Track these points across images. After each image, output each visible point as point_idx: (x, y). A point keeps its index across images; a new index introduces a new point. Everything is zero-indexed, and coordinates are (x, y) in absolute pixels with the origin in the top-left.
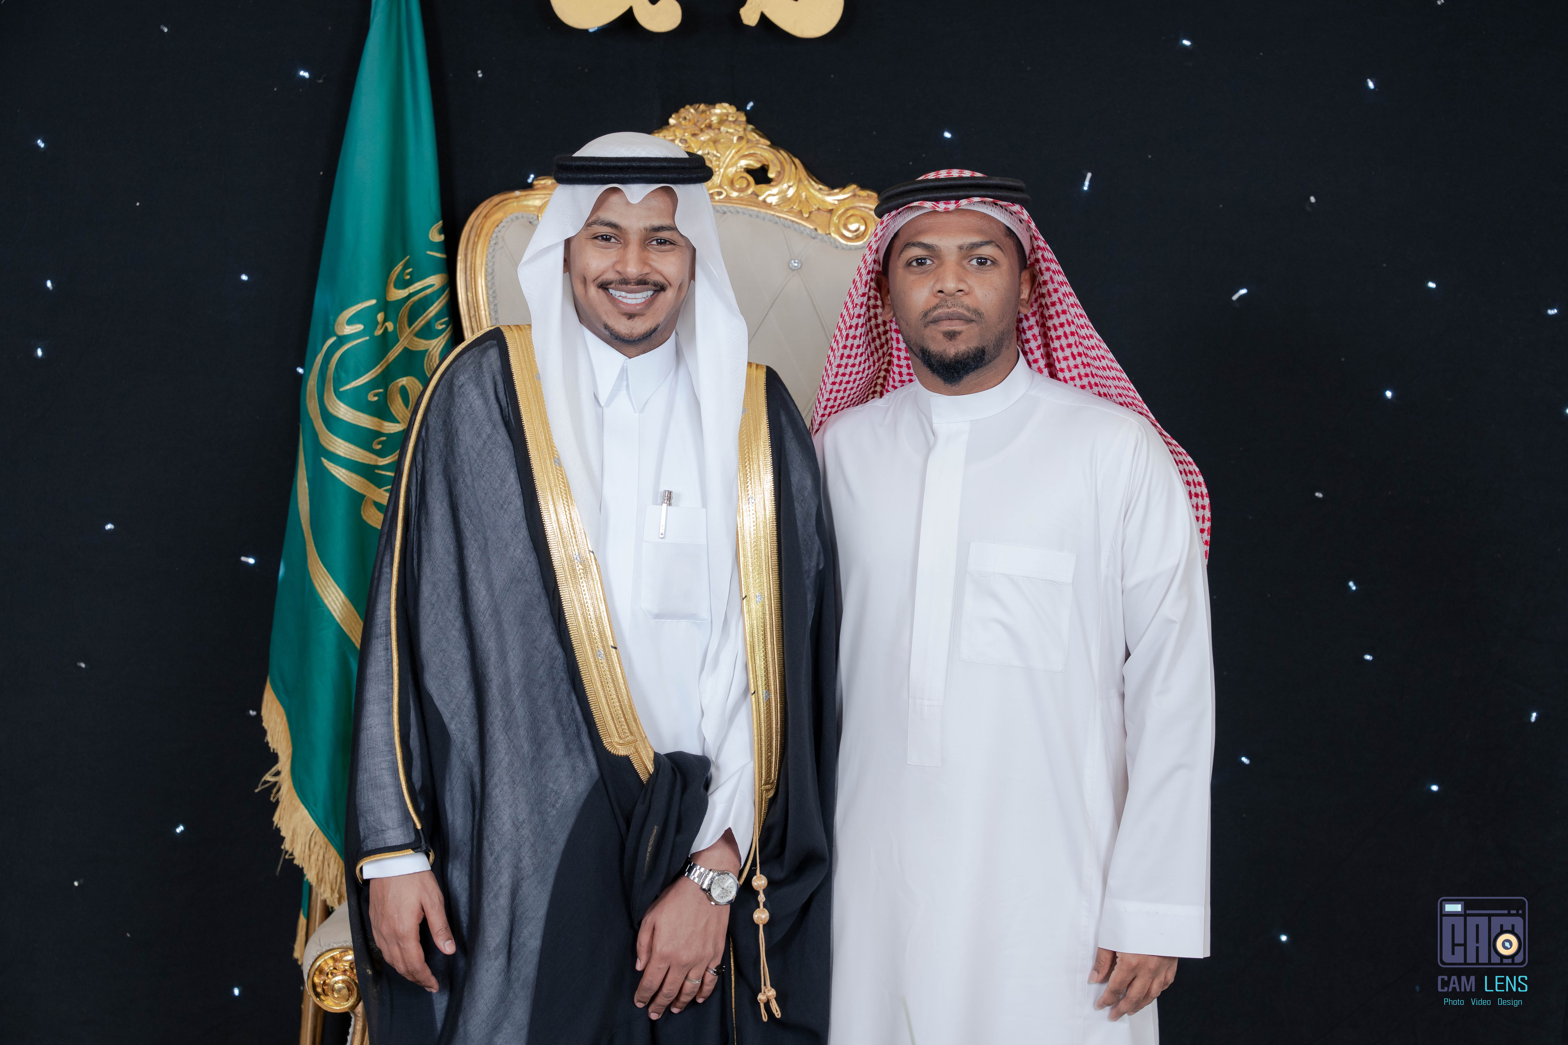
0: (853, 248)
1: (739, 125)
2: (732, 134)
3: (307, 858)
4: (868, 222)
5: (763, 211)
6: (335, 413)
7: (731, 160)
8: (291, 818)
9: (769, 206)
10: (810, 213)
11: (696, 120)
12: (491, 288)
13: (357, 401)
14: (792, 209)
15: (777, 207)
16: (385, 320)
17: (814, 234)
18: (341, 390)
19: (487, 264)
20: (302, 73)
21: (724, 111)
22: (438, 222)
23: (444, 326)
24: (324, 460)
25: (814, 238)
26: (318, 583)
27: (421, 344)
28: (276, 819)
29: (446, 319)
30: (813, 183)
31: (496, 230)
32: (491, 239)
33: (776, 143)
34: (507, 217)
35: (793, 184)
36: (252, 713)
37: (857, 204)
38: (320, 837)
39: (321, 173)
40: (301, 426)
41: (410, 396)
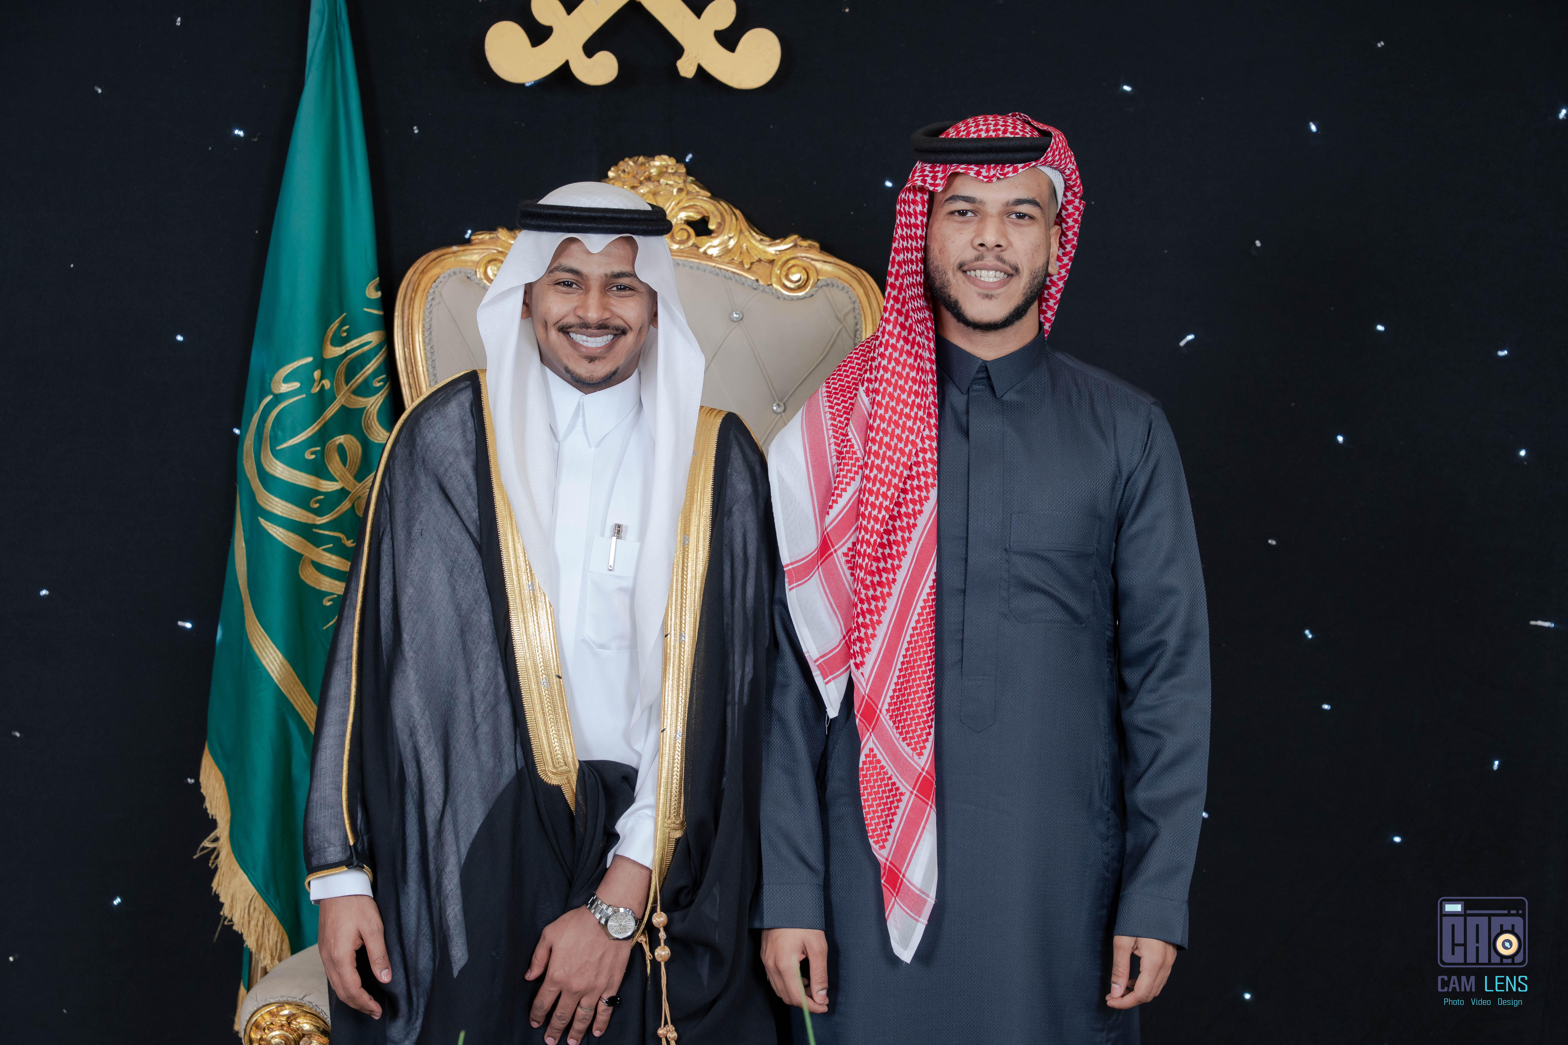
1: (679, 176)
2: (671, 186)
3: (246, 924)
4: (810, 272)
5: (705, 262)
6: (272, 472)
8: (229, 883)
9: (710, 258)
10: (752, 264)
11: (635, 173)
12: (429, 344)
13: (294, 460)
14: (733, 261)
15: (717, 259)
16: (322, 378)
17: (755, 285)
18: (278, 448)
19: (424, 320)
20: (237, 132)
21: (664, 163)
22: (374, 278)
23: (381, 383)
24: (261, 520)
25: (755, 289)
26: (256, 644)
27: (359, 402)
28: (214, 885)
29: (384, 376)
30: (754, 234)
31: (434, 285)
32: (428, 295)
33: (716, 195)
34: (444, 272)
35: (734, 235)
36: (191, 781)
37: (799, 255)
38: (260, 903)
39: (257, 232)
40: (238, 486)
41: (348, 455)
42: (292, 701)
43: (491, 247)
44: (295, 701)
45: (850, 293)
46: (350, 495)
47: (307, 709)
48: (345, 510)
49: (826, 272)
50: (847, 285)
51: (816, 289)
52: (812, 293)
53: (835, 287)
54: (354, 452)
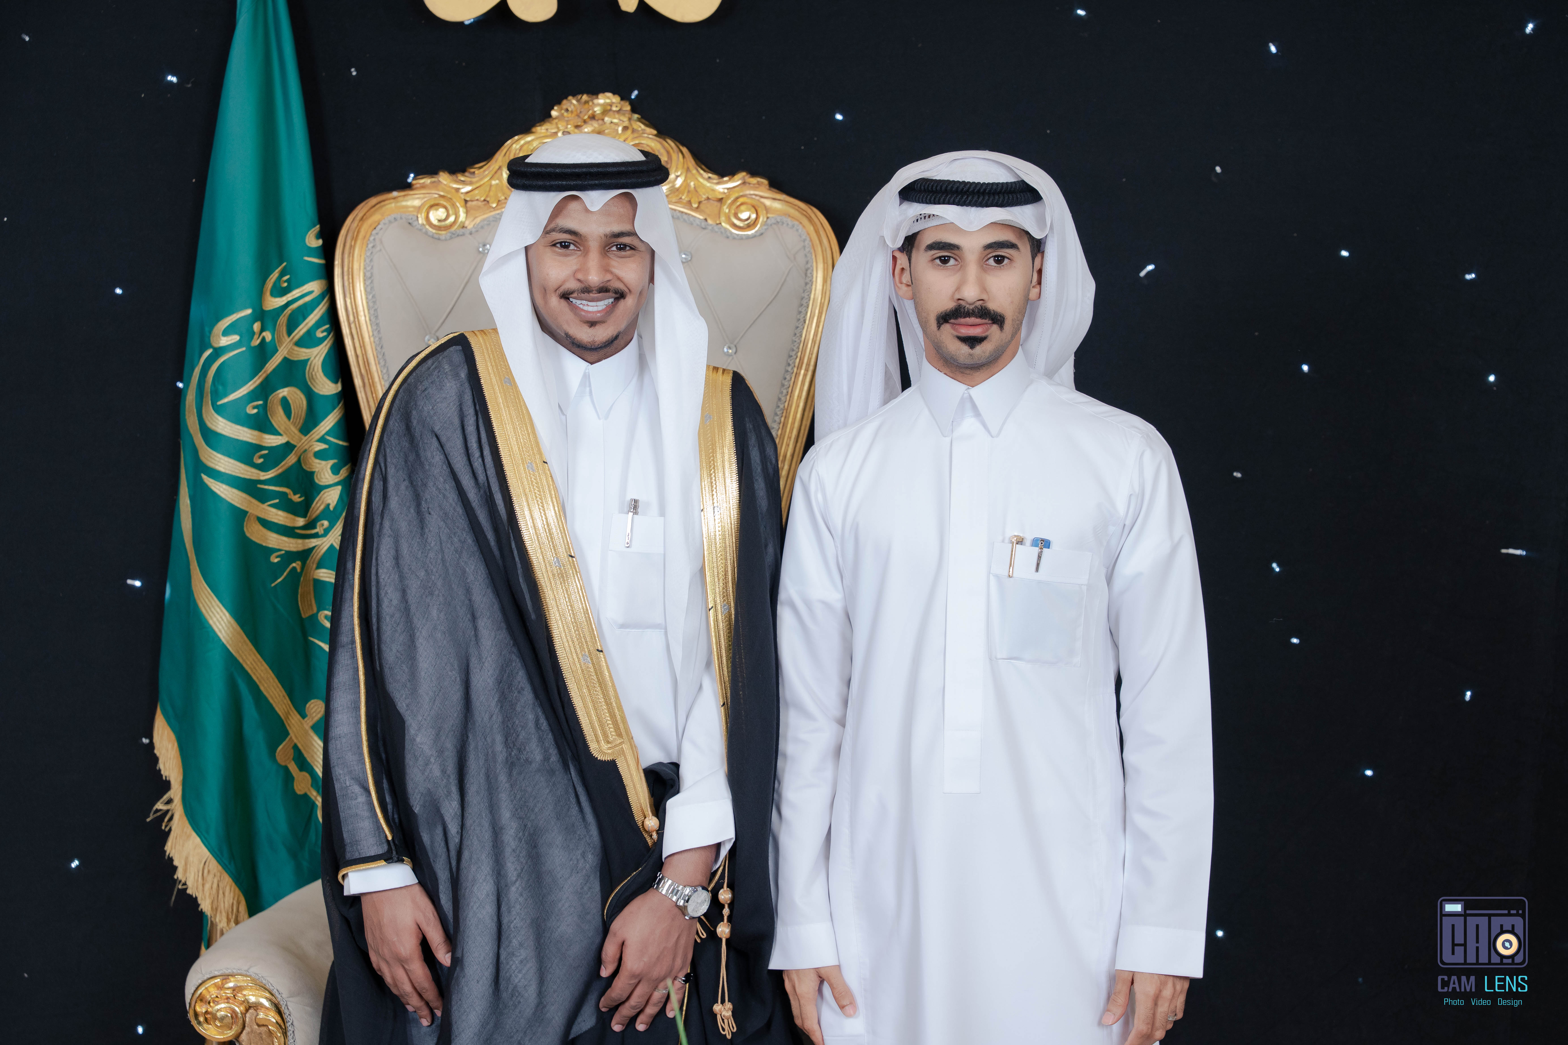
0: (744, 237)
1: (624, 115)
2: (616, 124)
3: (200, 887)
4: (759, 210)
6: (213, 428)
8: (183, 846)
10: (700, 203)
11: (579, 111)
12: (370, 293)
13: (236, 415)
14: (681, 200)
16: (262, 330)
17: (703, 224)
18: (219, 403)
19: (365, 268)
20: (169, 78)
21: (608, 101)
22: (315, 226)
23: (325, 334)
24: (204, 476)
25: (704, 229)
26: (202, 603)
27: (303, 353)
28: (168, 848)
29: (327, 326)
30: (702, 172)
31: (374, 232)
32: (369, 242)
33: (662, 133)
34: (384, 219)
35: (681, 174)
36: (145, 741)
37: (748, 192)
38: (214, 865)
39: (194, 180)
40: (181, 442)
41: (292, 407)
42: (241, 661)
43: (433, 192)
44: (244, 660)
45: (800, 231)
46: (296, 449)
47: (257, 668)
48: (290, 464)
49: (775, 211)
50: (796, 223)
51: (766, 227)
52: (762, 231)
53: (785, 225)
54: (298, 405)
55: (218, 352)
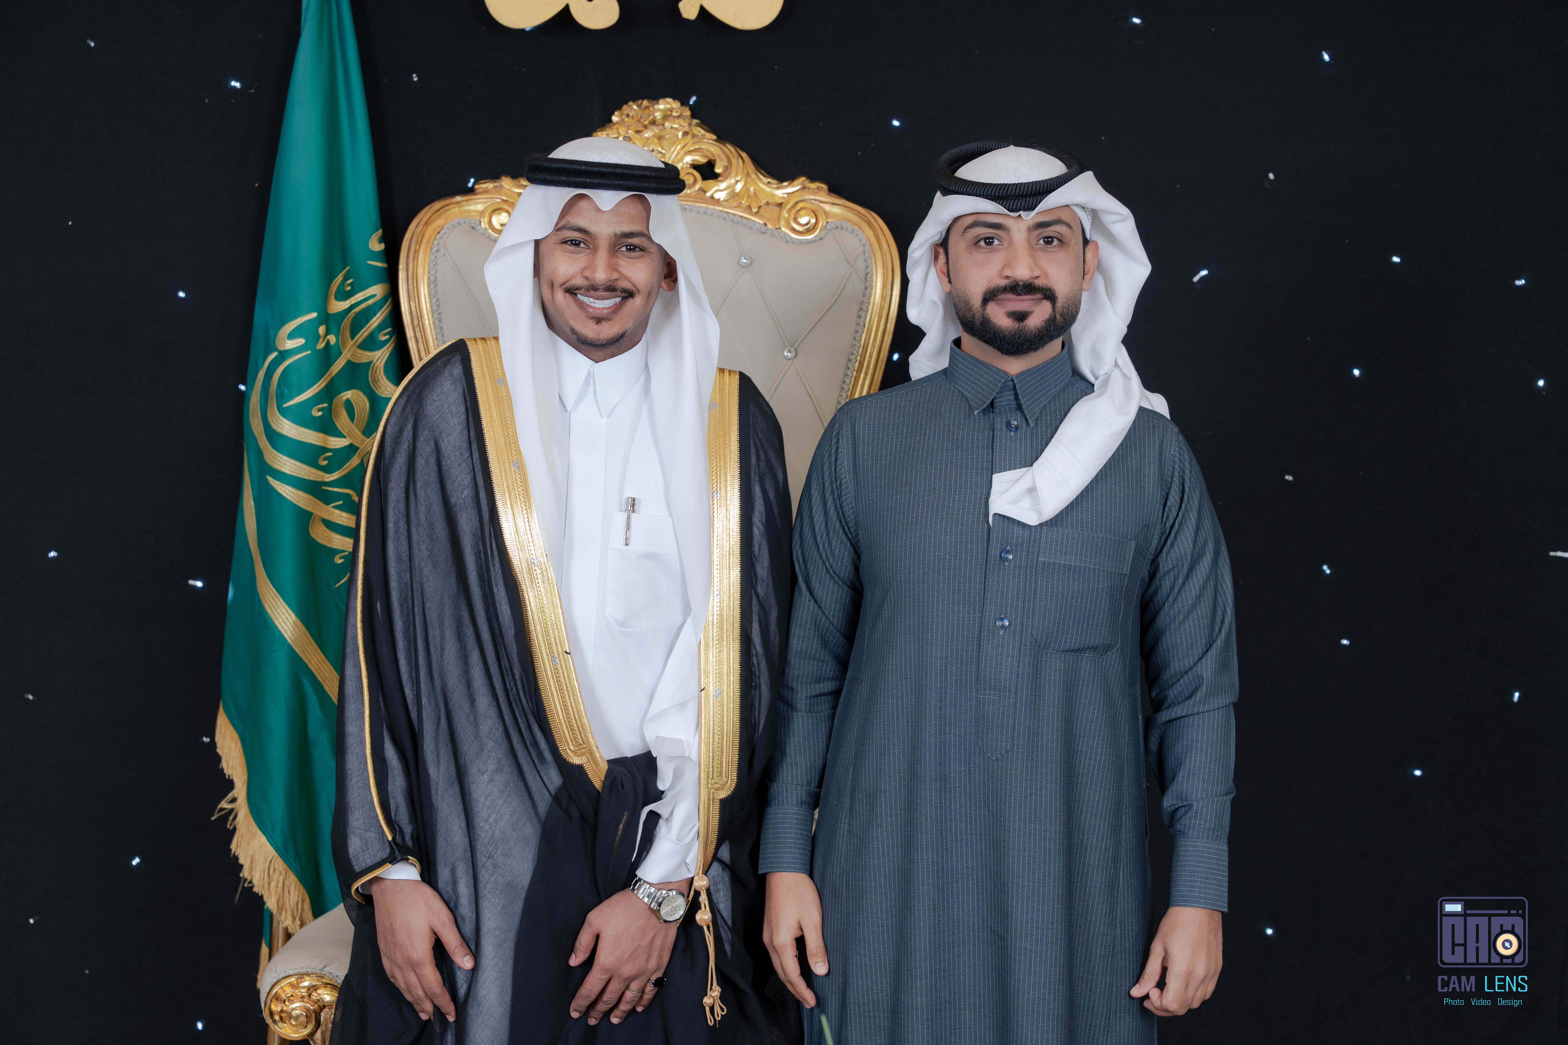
1: (684, 120)
2: (676, 129)
3: (266, 885)
4: (819, 215)
5: (712, 207)
6: (279, 430)
7: (676, 156)
8: (248, 845)
9: (717, 202)
10: (759, 207)
11: (639, 117)
12: (434, 297)
13: (301, 417)
14: (741, 205)
15: (724, 203)
16: (327, 333)
17: (763, 229)
18: (285, 406)
19: (429, 272)
20: (233, 83)
21: (668, 106)
22: (377, 230)
23: (387, 337)
24: (269, 478)
25: (764, 233)
26: (268, 604)
27: (365, 356)
28: (233, 847)
29: (390, 329)
30: (761, 177)
31: (438, 236)
32: (432, 246)
33: (722, 138)
34: (448, 223)
35: (741, 179)
36: (206, 740)
37: (807, 197)
38: (279, 864)
39: (257, 185)
40: (245, 444)
41: (356, 410)
42: (306, 661)
43: (496, 196)
44: (309, 661)
45: (860, 235)
46: (359, 451)
47: (321, 668)
48: (354, 466)
49: (835, 215)
50: (856, 228)
51: (825, 232)
52: (822, 236)
53: (844, 230)
54: (361, 407)
55: (283, 355)
